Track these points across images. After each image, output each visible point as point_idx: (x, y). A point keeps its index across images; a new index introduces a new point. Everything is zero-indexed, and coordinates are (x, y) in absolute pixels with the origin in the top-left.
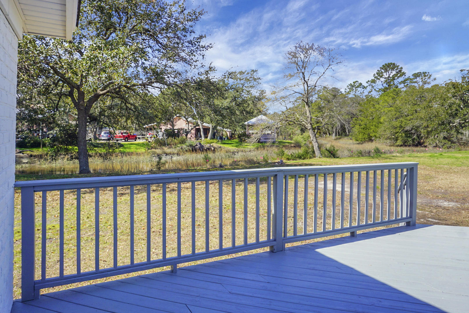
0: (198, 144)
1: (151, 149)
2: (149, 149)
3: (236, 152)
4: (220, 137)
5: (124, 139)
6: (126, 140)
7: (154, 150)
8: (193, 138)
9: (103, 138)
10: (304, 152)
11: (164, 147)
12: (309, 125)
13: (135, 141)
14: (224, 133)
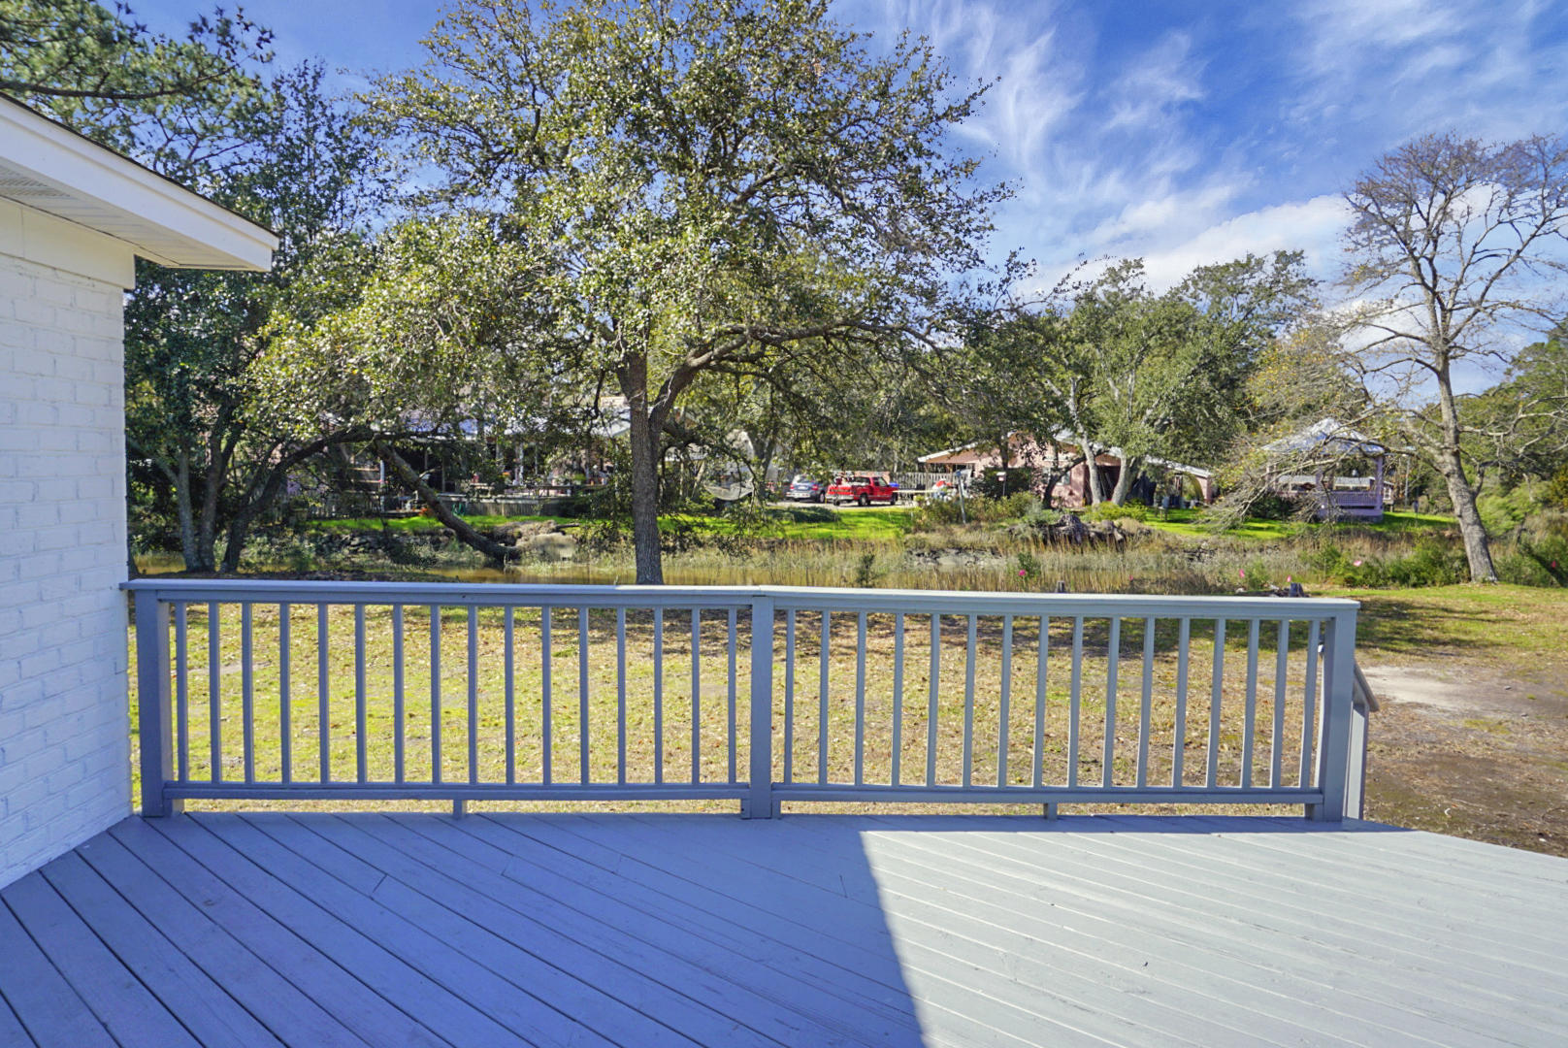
0: (1067, 521)
1: (916, 531)
2: (908, 531)
3: (1205, 551)
4: (1172, 497)
5: (855, 499)
6: (863, 500)
7: (923, 535)
8: (1077, 499)
9: (797, 495)
10: (1426, 558)
11: (955, 528)
12: (1448, 458)
13: (892, 504)
14: (1188, 485)
